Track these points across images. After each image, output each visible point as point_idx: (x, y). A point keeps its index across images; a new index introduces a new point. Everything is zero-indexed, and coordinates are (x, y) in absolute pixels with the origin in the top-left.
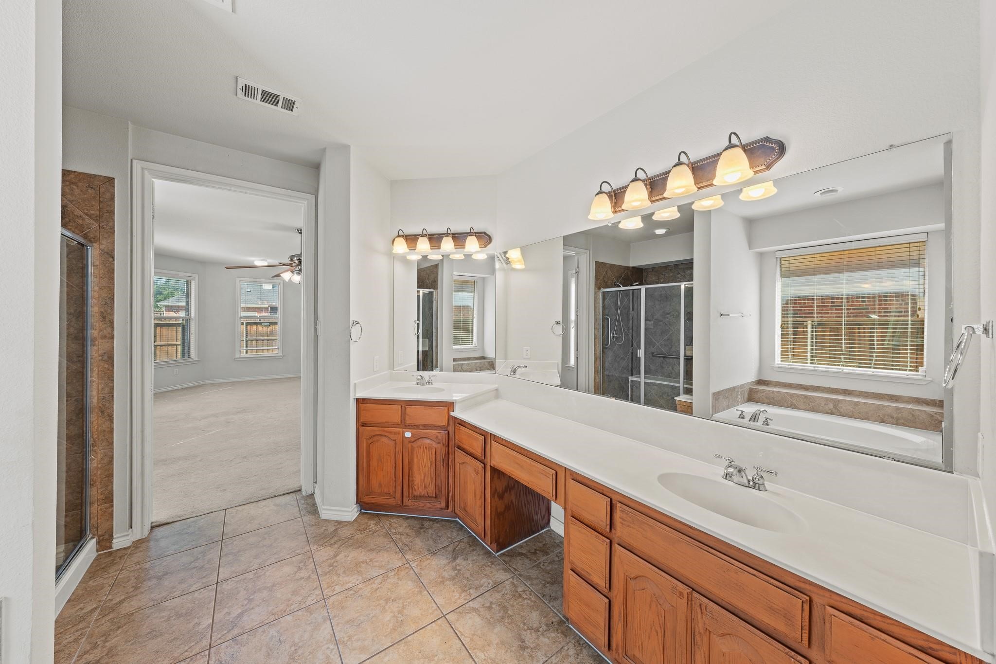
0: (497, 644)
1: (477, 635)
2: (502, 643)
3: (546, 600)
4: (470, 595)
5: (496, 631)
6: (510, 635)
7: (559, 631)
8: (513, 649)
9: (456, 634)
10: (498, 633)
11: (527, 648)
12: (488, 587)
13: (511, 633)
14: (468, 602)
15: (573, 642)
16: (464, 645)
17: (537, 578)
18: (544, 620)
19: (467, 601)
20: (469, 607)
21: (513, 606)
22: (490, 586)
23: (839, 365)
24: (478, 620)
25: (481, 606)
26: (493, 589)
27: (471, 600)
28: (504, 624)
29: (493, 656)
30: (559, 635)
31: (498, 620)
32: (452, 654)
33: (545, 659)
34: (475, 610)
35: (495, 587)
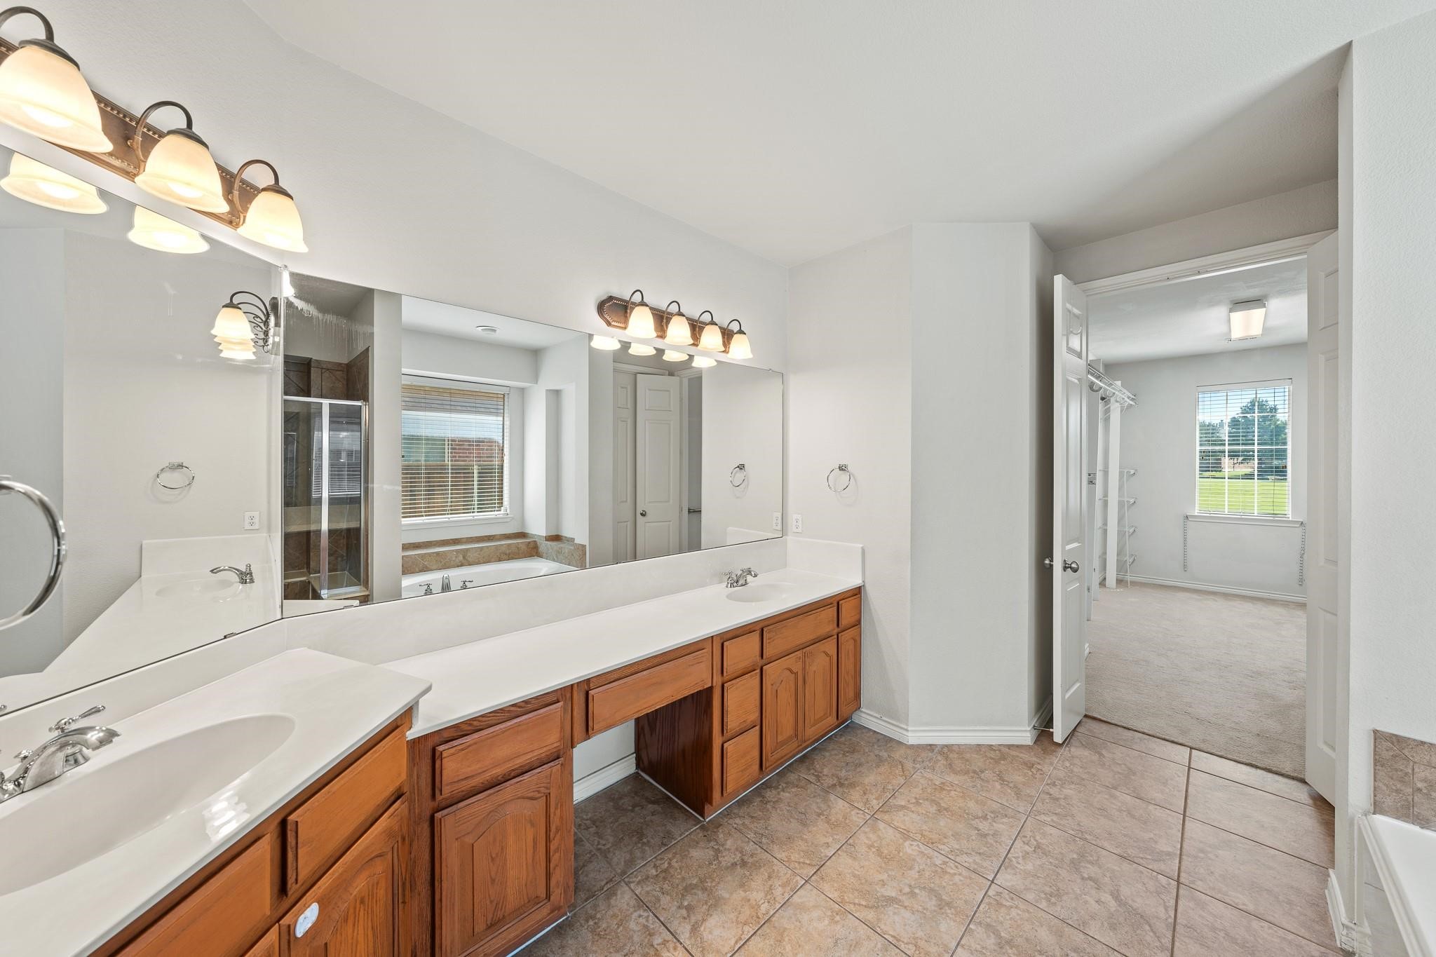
0: (745, 891)
1: (738, 918)
2: (742, 885)
3: (671, 842)
4: (665, 942)
5: (726, 895)
6: (730, 878)
7: (715, 830)
8: (748, 873)
9: (739, 948)
10: (727, 890)
11: (743, 860)
12: (648, 916)
13: (727, 876)
14: (681, 943)
15: (726, 820)
16: (755, 933)
17: (631, 852)
18: (702, 844)
19: (678, 944)
20: (690, 938)
21: (683, 879)
22: (645, 914)
23: (444, 514)
24: (712, 921)
25: (687, 921)
26: (652, 909)
27: (676, 939)
28: (714, 887)
29: (761, 895)
30: (720, 831)
31: (709, 895)
32: (772, 945)
33: (752, 843)
34: (695, 929)
35: (647, 907)
